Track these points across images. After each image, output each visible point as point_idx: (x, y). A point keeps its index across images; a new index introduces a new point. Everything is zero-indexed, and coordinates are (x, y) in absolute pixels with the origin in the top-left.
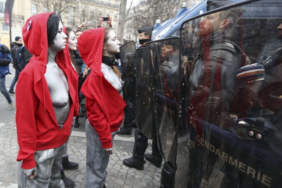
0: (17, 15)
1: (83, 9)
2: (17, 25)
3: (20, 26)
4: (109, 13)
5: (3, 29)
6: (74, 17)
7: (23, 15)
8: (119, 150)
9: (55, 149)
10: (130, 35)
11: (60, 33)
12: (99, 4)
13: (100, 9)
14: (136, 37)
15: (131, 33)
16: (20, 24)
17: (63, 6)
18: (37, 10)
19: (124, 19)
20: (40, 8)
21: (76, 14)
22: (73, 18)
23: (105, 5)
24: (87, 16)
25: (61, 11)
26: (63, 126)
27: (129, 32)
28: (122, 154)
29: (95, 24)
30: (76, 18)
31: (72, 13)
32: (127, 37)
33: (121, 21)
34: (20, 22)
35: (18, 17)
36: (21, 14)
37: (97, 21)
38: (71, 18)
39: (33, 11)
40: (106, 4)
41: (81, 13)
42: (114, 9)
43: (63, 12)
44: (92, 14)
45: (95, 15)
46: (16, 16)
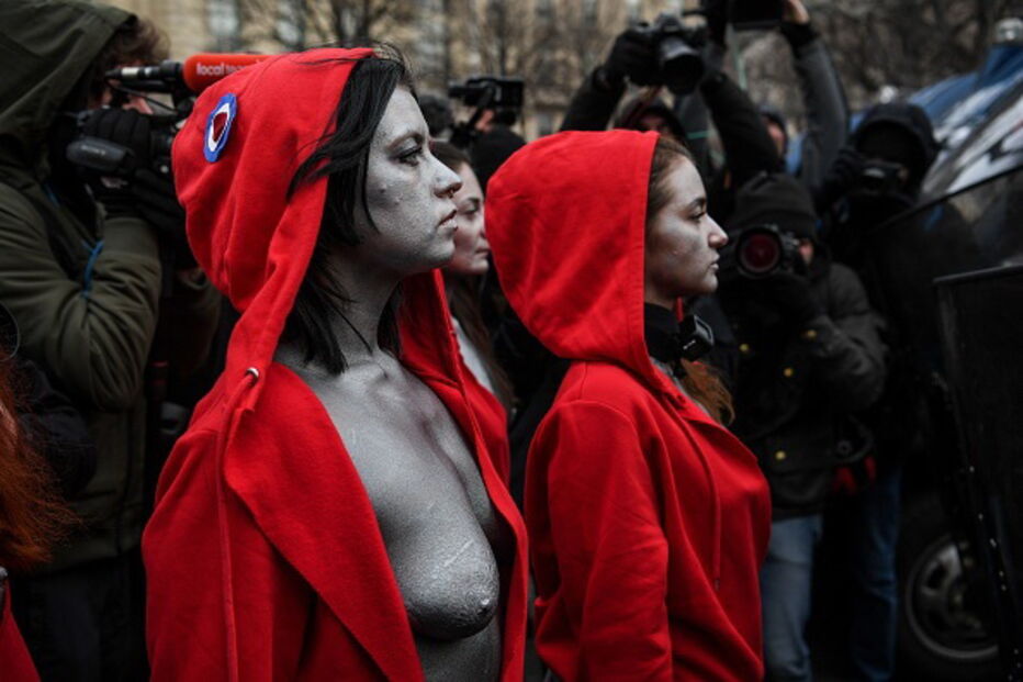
6: (447, 41)
11: (415, 165)
21: (455, 25)
22: (439, 49)
24: (521, 35)
29: (567, 77)
30: (457, 47)
31: (437, 23)
37: (574, 60)
38: (428, 48)
41: (482, 18)
44: (544, 21)
45: (561, 27)
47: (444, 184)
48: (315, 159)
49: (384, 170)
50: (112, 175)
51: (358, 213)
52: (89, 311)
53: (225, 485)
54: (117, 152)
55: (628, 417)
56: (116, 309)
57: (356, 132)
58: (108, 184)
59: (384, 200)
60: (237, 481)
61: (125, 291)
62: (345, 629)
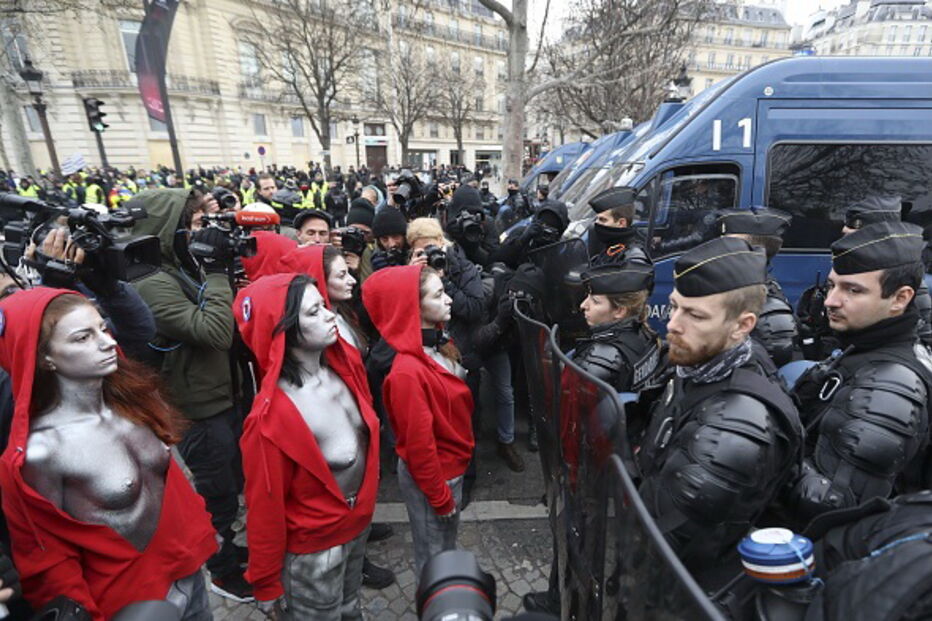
0: (193, 80)
1: (404, 56)
2: (197, 112)
3: (207, 113)
4: (482, 65)
5: (153, 129)
6: (379, 83)
7: (214, 79)
8: (510, 556)
9: (343, 545)
10: (546, 128)
11: (318, 314)
12: (451, 38)
13: (455, 55)
14: (562, 136)
15: (546, 125)
16: (210, 109)
17: (340, 49)
18: (258, 65)
19: (522, 93)
20: (266, 58)
21: (382, 74)
23: (468, 42)
24: (418, 80)
25: (335, 65)
26: (355, 502)
27: (542, 121)
28: (517, 568)
30: (384, 85)
31: (372, 73)
32: (538, 135)
33: (514, 101)
34: (208, 102)
35: (197, 85)
36: (205, 76)
38: (368, 88)
39: (244, 67)
40: (471, 39)
41: (397, 70)
42: (497, 54)
43: (343, 68)
44: (431, 71)
45: (441, 74)
46: (190, 83)
47: (328, 318)
48: (279, 326)
49: (305, 320)
50: (208, 257)
51: (298, 336)
52: (205, 315)
53: (262, 436)
54: (210, 249)
55: (415, 377)
56: (215, 311)
57: (292, 312)
58: (206, 260)
59: (307, 331)
60: (266, 434)
61: (217, 304)
62: (309, 472)
